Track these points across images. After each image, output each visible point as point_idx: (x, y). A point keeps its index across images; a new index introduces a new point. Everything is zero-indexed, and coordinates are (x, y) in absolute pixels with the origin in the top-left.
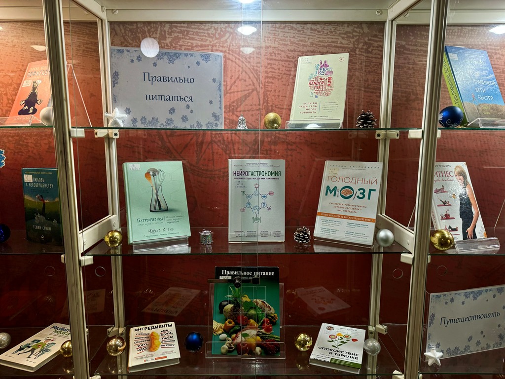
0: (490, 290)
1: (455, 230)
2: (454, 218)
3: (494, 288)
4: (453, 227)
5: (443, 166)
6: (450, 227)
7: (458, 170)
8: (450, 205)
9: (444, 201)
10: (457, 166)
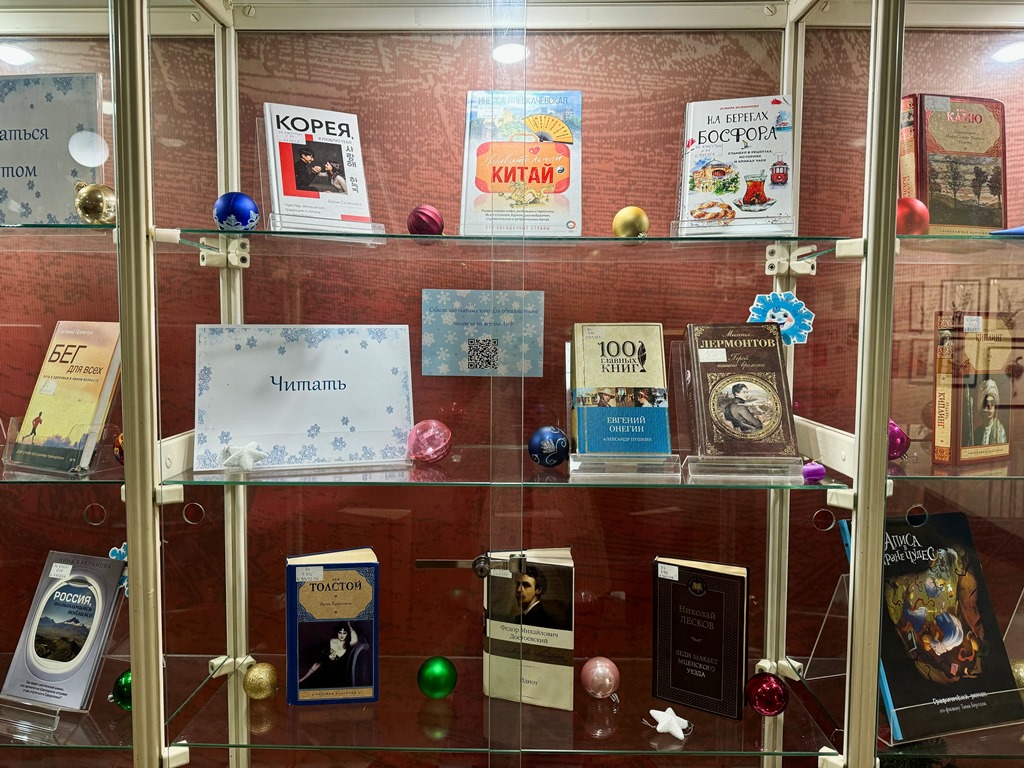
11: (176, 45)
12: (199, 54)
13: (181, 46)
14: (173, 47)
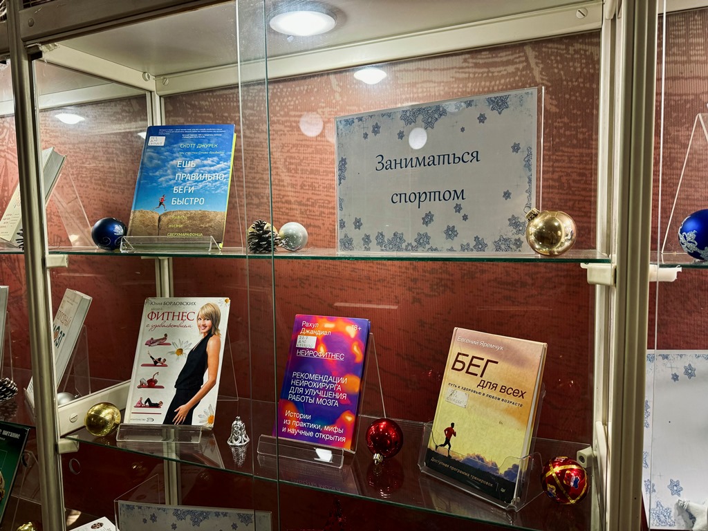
0: (225, 515)
1: (157, 406)
2: (162, 387)
3: (233, 512)
4: (153, 401)
5: (182, 303)
6: (148, 400)
7: (209, 310)
8: (166, 366)
9: (156, 358)
10: (208, 304)
11: (550, 45)
12: (574, 50)
13: (556, 46)
14: (546, 47)
